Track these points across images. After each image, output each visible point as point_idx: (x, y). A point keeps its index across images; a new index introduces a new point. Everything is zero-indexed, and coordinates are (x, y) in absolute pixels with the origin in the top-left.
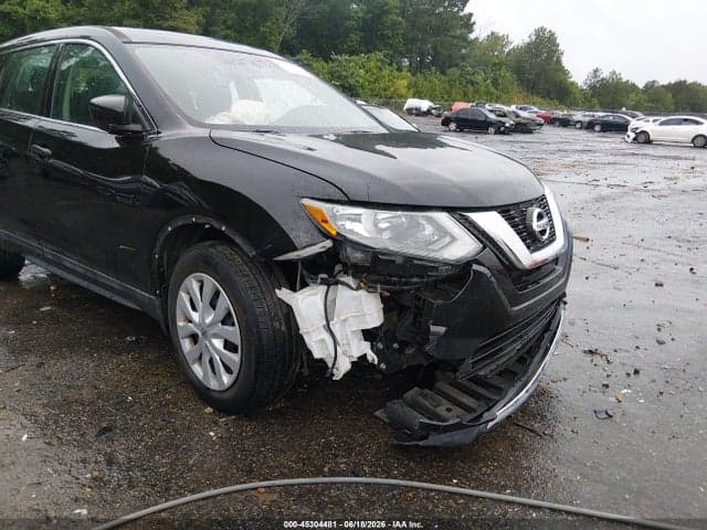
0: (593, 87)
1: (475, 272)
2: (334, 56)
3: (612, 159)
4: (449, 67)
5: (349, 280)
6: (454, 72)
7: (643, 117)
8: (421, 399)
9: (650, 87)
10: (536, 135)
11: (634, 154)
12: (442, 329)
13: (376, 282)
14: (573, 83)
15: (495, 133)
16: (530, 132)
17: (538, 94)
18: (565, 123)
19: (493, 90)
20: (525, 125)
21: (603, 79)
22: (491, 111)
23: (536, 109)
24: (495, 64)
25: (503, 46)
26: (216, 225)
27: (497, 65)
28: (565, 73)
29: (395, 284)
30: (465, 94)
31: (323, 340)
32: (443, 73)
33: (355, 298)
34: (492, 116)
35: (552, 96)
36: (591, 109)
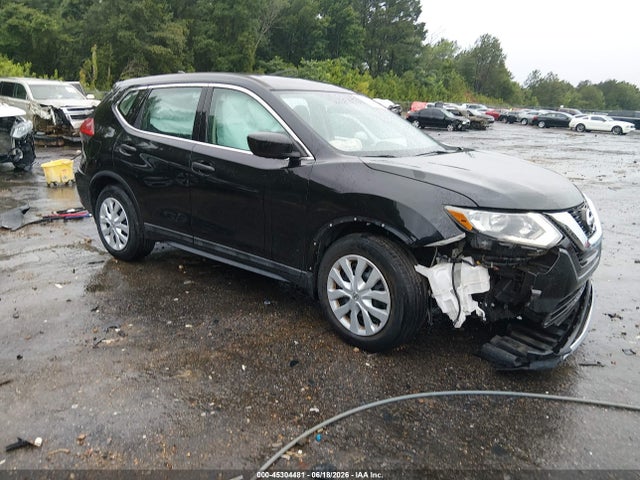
0: (532, 87)
1: (561, 253)
2: (303, 62)
3: (564, 154)
4: (405, 70)
5: (470, 259)
6: (410, 74)
7: (581, 114)
8: (504, 342)
9: (583, 86)
10: (489, 132)
11: (581, 150)
12: (539, 292)
13: (490, 261)
14: (515, 84)
15: (454, 130)
16: (484, 129)
17: (484, 94)
18: (512, 120)
19: (444, 90)
20: (478, 122)
21: (541, 80)
22: (449, 111)
23: (484, 107)
24: (445, 67)
25: (452, 51)
26: (377, 223)
27: (448, 69)
28: (508, 74)
29: (504, 262)
30: (420, 95)
31: (450, 300)
32: (400, 75)
33: (472, 272)
34: (451, 116)
35: (497, 94)
36: (531, 106)
